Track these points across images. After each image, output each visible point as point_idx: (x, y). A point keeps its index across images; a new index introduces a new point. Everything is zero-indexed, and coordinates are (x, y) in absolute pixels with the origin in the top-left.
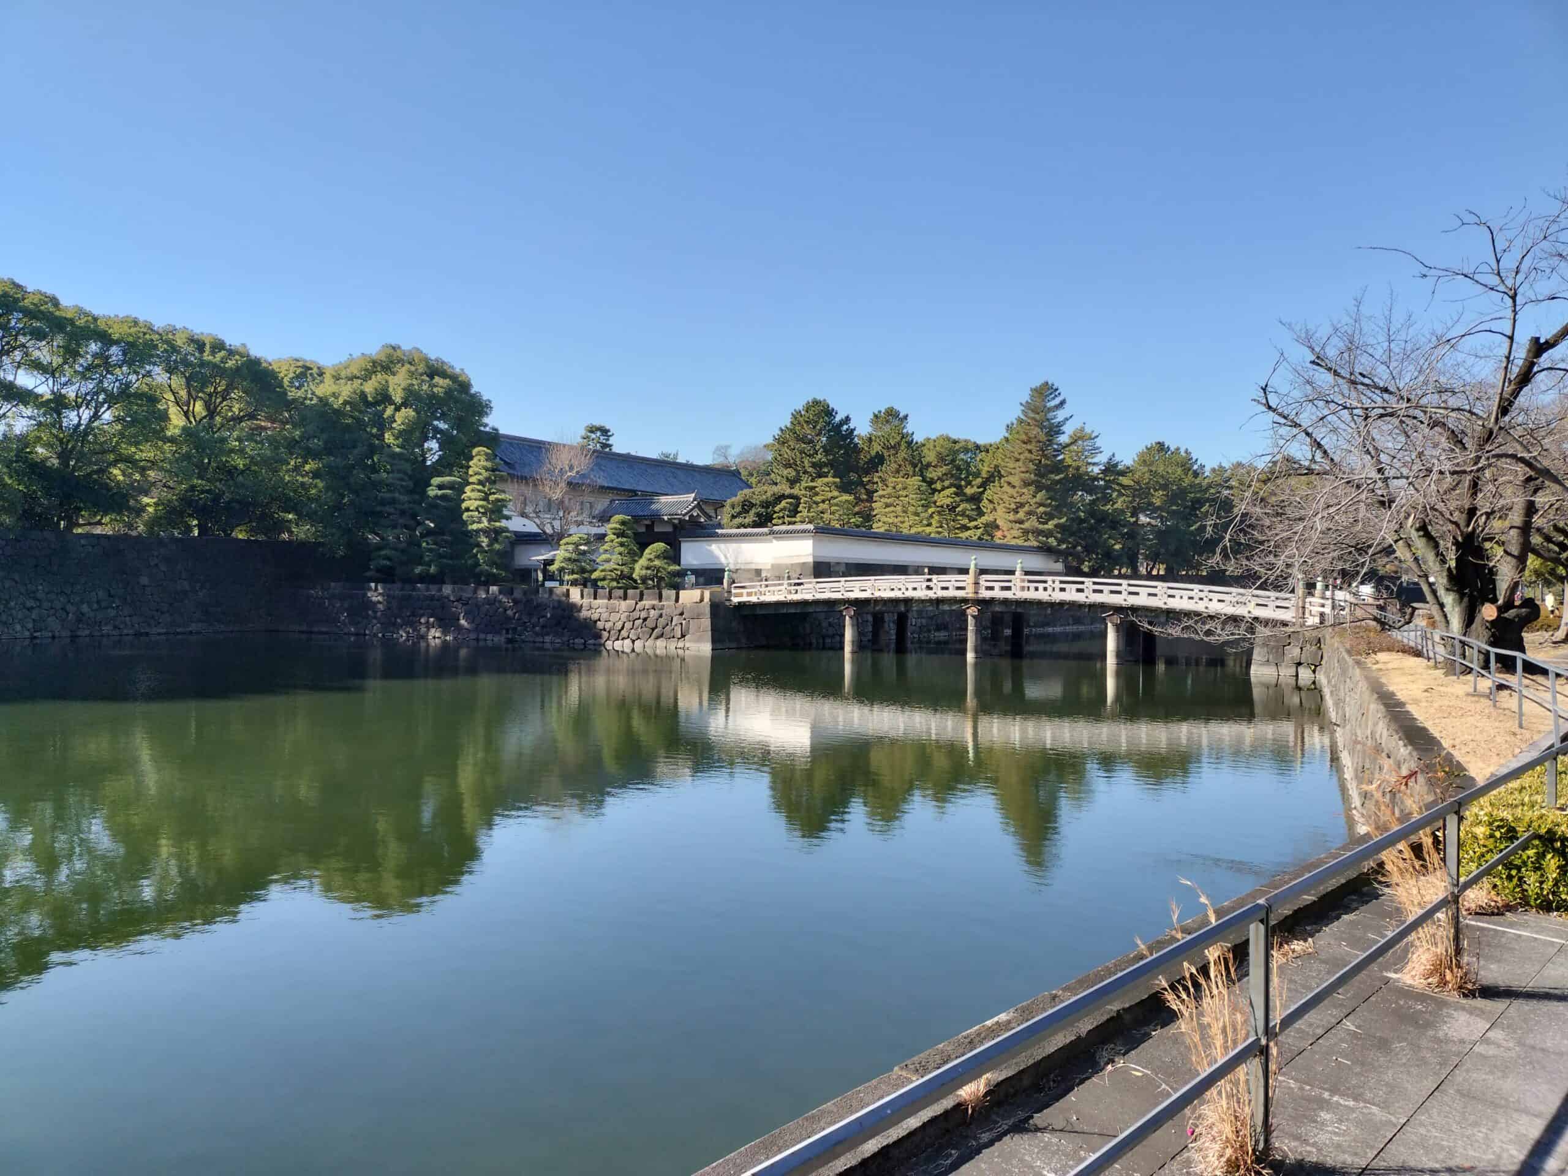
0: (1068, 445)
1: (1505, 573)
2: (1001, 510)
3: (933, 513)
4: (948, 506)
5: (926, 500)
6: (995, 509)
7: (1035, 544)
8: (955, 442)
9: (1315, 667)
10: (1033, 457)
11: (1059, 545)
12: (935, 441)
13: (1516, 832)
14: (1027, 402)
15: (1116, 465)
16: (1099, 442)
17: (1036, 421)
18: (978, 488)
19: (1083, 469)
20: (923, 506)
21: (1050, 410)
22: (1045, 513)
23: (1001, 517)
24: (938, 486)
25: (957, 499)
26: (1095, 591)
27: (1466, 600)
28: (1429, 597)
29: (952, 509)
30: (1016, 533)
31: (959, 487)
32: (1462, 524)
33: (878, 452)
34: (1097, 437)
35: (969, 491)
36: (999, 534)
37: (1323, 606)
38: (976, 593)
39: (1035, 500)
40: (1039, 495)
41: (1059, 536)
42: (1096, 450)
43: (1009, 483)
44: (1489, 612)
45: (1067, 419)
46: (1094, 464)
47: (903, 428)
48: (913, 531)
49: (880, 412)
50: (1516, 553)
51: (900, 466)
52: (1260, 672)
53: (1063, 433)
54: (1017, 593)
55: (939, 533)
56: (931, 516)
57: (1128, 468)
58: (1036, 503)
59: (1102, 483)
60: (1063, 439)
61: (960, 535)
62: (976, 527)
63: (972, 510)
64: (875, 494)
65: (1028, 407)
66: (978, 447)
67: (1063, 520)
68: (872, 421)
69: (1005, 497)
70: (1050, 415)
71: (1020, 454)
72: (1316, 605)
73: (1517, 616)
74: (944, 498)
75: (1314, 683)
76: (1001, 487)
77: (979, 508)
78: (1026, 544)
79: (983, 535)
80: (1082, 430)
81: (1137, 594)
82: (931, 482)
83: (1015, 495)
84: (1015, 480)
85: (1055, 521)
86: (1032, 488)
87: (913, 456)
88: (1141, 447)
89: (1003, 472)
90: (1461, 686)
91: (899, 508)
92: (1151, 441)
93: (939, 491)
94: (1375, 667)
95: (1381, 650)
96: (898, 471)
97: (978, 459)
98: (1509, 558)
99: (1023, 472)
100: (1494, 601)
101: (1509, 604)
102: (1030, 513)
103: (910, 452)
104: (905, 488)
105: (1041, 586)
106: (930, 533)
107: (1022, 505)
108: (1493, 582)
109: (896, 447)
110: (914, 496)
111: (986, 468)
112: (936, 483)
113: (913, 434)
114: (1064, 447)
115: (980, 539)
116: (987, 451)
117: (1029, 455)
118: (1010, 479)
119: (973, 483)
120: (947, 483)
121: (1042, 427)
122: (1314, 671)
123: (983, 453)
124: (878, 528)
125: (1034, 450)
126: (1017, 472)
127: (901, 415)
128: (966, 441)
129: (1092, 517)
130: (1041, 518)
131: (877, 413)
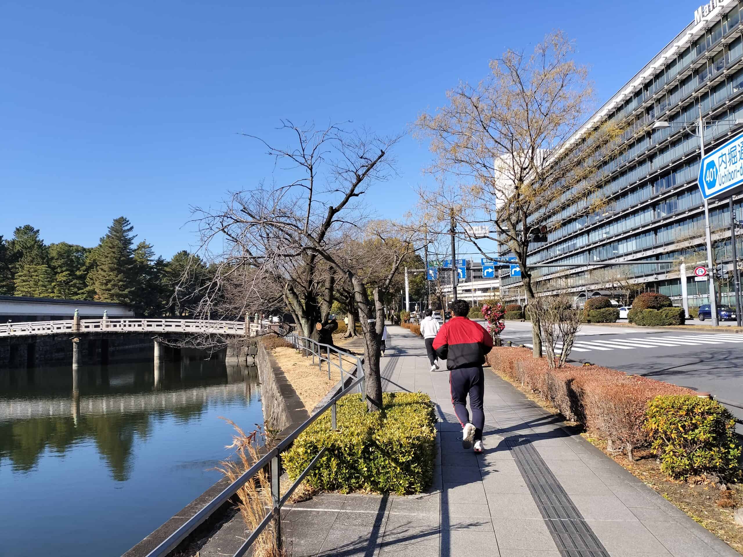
0: (135, 250)
1: (324, 309)
2: (97, 284)
3: (55, 285)
4: (64, 281)
5: (50, 278)
6: (94, 283)
7: (117, 301)
8: (70, 246)
9: (254, 355)
10: (116, 256)
11: (131, 302)
12: (57, 245)
13: (317, 448)
14: (112, 227)
15: (163, 261)
16: (153, 249)
17: (117, 236)
18: (84, 271)
19: (145, 263)
20: (49, 281)
21: (125, 231)
22: (123, 285)
23: (97, 287)
24: (59, 270)
25: (71, 278)
26: (148, 325)
27: (310, 322)
28: (296, 321)
29: (67, 283)
30: (106, 296)
31: (72, 271)
32: (307, 287)
33: (18, 250)
34: (152, 247)
35: (78, 273)
36: (96, 297)
37: (257, 327)
38: (78, 330)
39: (117, 278)
40: (119, 277)
41: (131, 297)
42: (152, 254)
43: (102, 269)
44: (319, 326)
45: (134, 237)
46: (151, 260)
47: (36, 237)
48: (42, 296)
49: (20, 227)
50: (328, 300)
51: (34, 258)
52: (230, 360)
53: (132, 244)
54: (103, 328)
55: (59, 297)
56: (54, 287)
57: (169, 263)
58: (118, 280)
59: (155, 270)
60: (133, 247)
61: (73, 298)
62: (83, 293)
63: (80, 284)
64: (16, 275)
65: (112, 229)
66: (84, 249)
67: (133, 289)
68: (15, 232)
69: (100, 277)
70: (125, 234)
71: (108, 254)
72: (255, 327)
73: (330, 327)
74: (61, 277)
75: (254, 363)
76: (98, 271)
77: (84, 283)
78: (112, 302)
79: (87, 297)
80: (144, 243)
81: (171, 326)
82: (54, 268)
83: (106, 276)
84: (105, 267)
85: (128, 290)
86: (116, 272)
87: (42, 253)
88: (175, 253)
89: (98, 263)
90: (307, 361)
91: (31, 283)
92: (180, 250)
93: (59, 273)
94: (275, 355)
95: (277, 347)
96: (32, 262)
97: (84, 256)
98: (325, 302)
99: (110, 263)
100: (320, 321)
101: (326, 323)
102: (114, 285)
103: (40, 250)
104: (35, 271)
105: (118, 324)
106: (53, 297)
107: (110, 281)
108: (320, 313)
109: (31, 248)
110: (42, 276)
111: (88, 261)
112: (57, 268)
113: (43, 241)
114: (133, 251)
115: (85, 299)
116: (90, 252)
117: (113, 255)
118: (103, 267)
119: (81, 269)
120: (64, 269)
121: (120, 240)
122: (254, 358)
123: (88, 253)
124: (18, 294)
125: (116, 252)
126: (106, 264)
127: (35, 230)
128: (77, 246)
129: (150, 288)
130: (121, 287)
131: (18, 228)
